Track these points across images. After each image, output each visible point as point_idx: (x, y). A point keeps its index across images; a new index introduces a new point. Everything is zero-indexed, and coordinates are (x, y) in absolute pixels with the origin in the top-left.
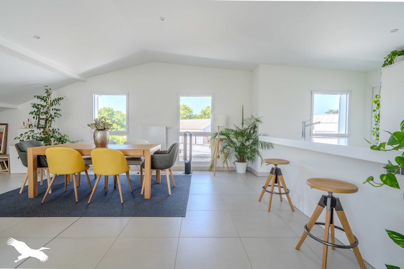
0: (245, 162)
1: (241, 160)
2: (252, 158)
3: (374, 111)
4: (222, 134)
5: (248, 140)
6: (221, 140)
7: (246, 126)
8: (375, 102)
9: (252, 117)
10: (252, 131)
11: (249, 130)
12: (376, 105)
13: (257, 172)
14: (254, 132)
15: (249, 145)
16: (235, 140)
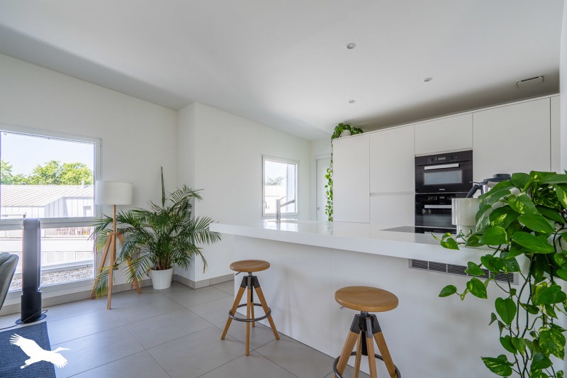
0: (170, 268)
1: (162, 265)
2: (184, 261)
3: (326, 186)
4: (122, 220)
5: (175, 227)
6: (122, 231)
7: (169, 204)
8: (328, 177)
9: (185, 188)
10: (181, 213)
11: (177, 210)
12: (328, 181)
13: (194, 283)
14: (184, 214)
15: (175, 237)
16: (150, 230)
